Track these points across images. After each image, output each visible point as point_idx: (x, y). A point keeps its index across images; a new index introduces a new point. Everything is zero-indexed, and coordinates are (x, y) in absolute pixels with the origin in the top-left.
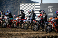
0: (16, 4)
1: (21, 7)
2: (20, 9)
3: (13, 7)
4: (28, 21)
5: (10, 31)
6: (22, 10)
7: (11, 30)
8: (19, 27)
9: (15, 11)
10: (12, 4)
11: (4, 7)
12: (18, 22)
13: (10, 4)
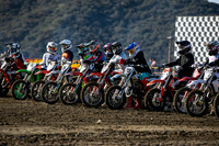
0: (159, 17)
1: (179, 30)
2: (174, 38)
3: (147, 31)
4: (206, 84)
5: (139, 122)
6: (184, 43)
7: (139, 117)
8: (170, 107)
9: (157, 45)
10: (146, 17)
11: (117, 29)
12: (168, 87)
13: (139, 19)
